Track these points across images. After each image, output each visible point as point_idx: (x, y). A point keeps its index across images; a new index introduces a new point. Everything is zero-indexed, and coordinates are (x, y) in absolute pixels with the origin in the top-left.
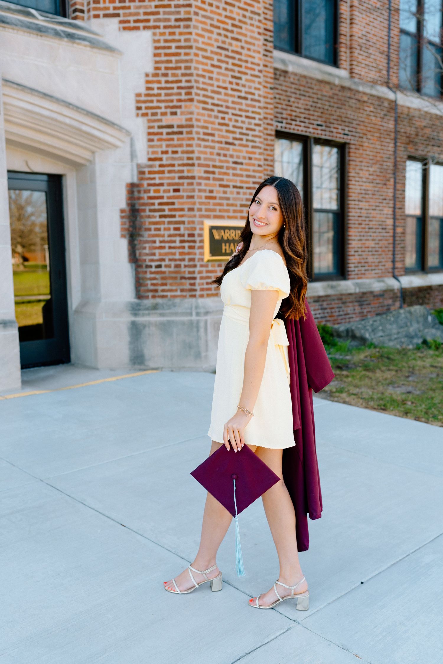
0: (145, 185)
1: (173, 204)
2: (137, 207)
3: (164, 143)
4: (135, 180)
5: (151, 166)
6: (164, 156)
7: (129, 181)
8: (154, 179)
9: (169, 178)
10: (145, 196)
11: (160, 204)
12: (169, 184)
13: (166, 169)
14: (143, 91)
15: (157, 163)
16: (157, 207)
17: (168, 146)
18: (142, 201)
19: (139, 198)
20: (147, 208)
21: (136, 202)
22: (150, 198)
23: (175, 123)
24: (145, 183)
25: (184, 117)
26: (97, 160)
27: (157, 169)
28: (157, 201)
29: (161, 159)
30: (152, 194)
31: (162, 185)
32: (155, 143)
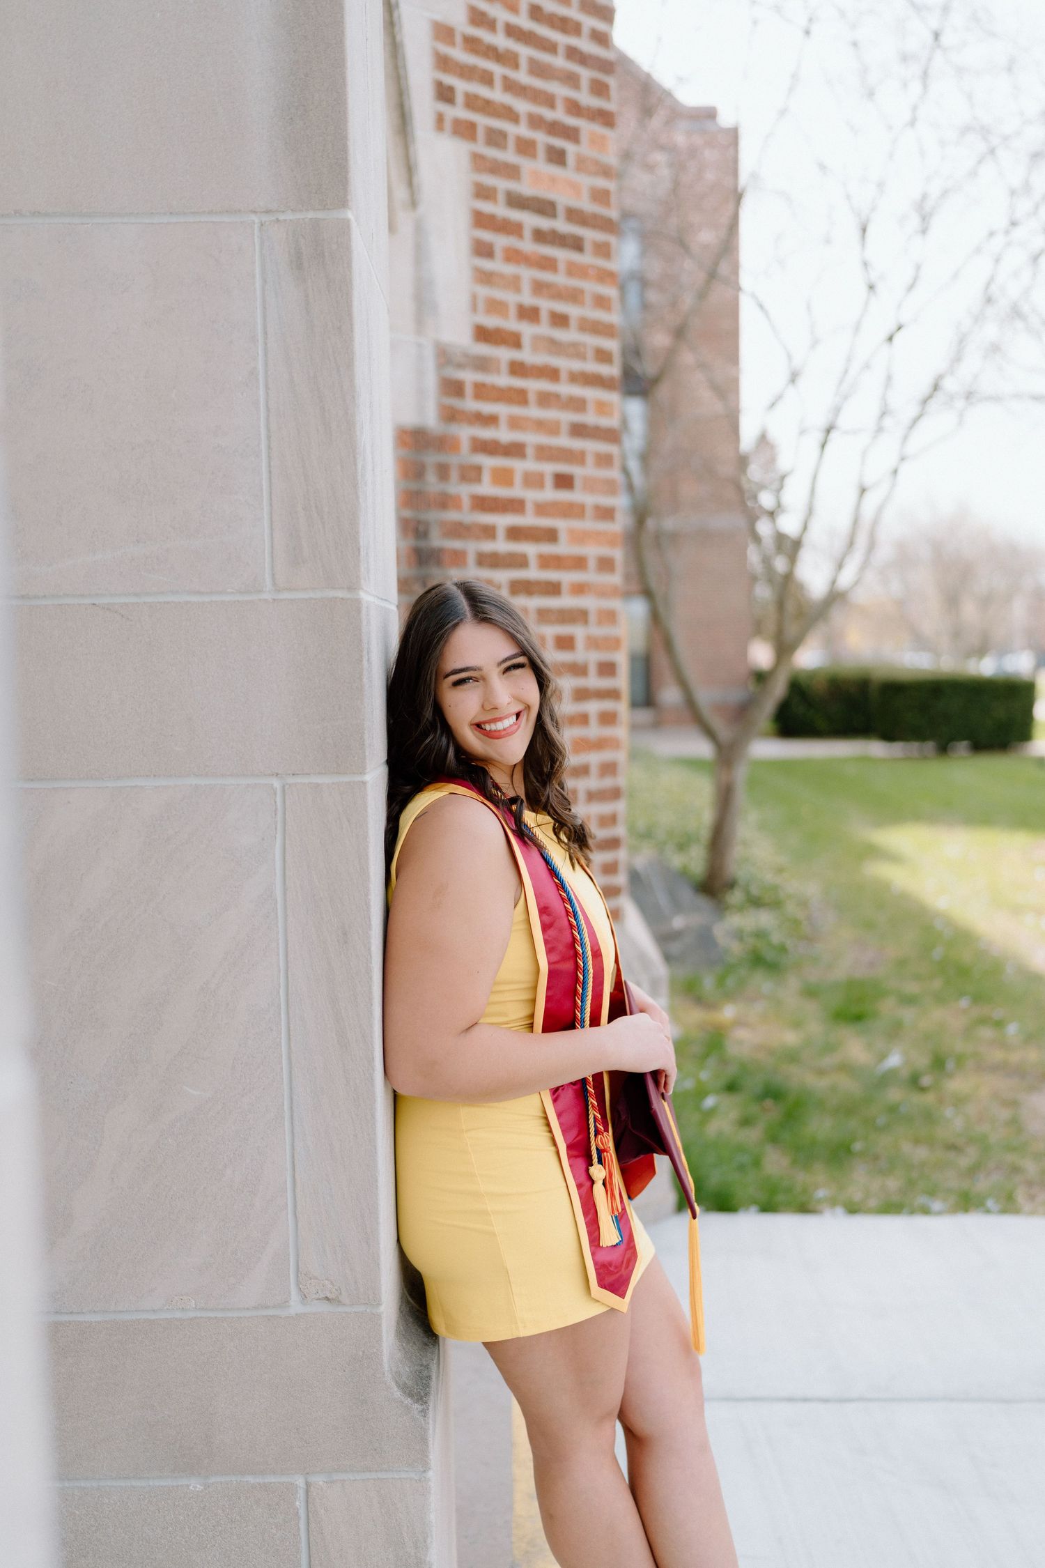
0: (465, 446)
1: (551, 535)
2: (437, 540)
3: (527, 274)
4: (431, 419)
5: (482, 364)
6: (527, 330)
7: (410, 419)
8: (491, 420)
9: (540, 425)
10: (465, 491)
11: (515, 534)
12: (545, 453)
13: (534, 386)
14: (460, 21)
15: (504, 354)
16: (502, 546)
17: (538, 288)
18: (452, 516)
19: (445, 502)
20: (472, 547)
21: (434, 516)
22: (483, 504)
23: (563, 199)
24: (465, 433)
25: (588, 181)
27: (503, 380)
28: (502, 521)
29: (514, 341)
30: (486, 488)
31: (516, 450)
32: (496, 265)
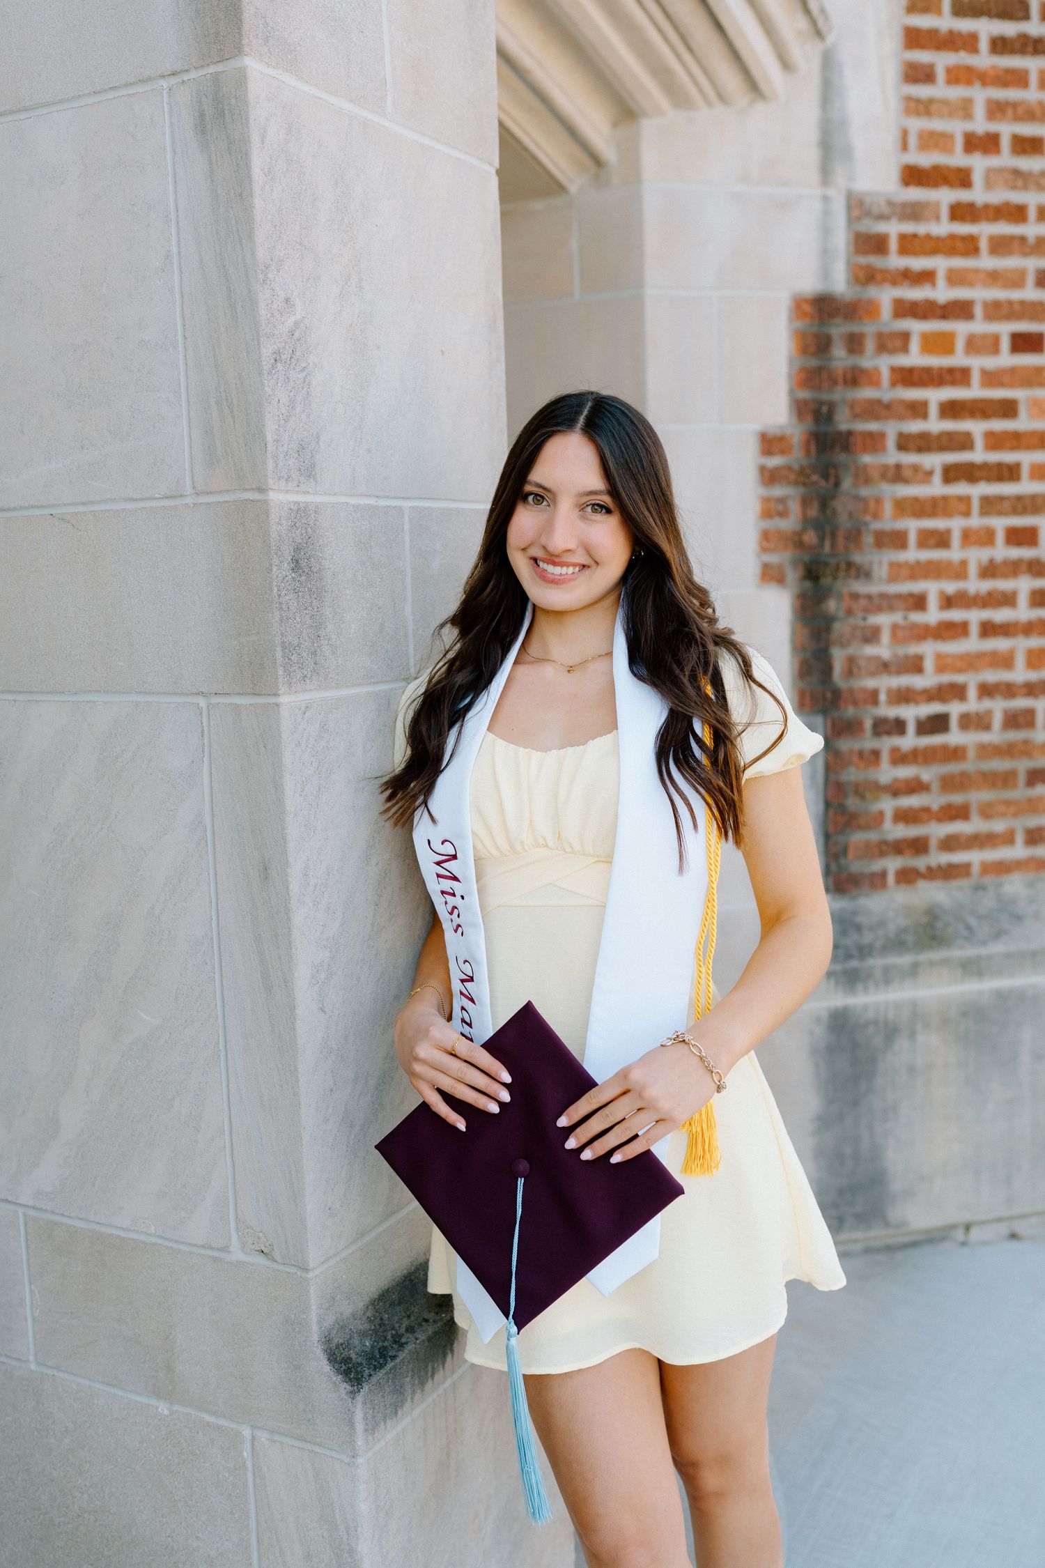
0: (886, 310)
1: (1008, 409)
2: (843, 422)
3: (980, 96)
4: (840, 284)
5: (913, 212)
6: (979, 164)
7: (810, 285)
8: (927, 277)
9: (994, 277)
10: (884, 364)
11: (951, 409)
12: (996, 311)
13: (985, 230)
15: (945, 196)
16: (935, 425)
17: (996, 110)
18: (867, 393)
19: (855, 378)
20: (891, 429)
21: (839, 394)
22: (907, 377)
24: (885, 296)
26: (650, 159)
27: (943, 228)
28: (935, 396)
29: (962, 178)
30: (915, 358)
31: (961, 310)
32: (939, 90)
